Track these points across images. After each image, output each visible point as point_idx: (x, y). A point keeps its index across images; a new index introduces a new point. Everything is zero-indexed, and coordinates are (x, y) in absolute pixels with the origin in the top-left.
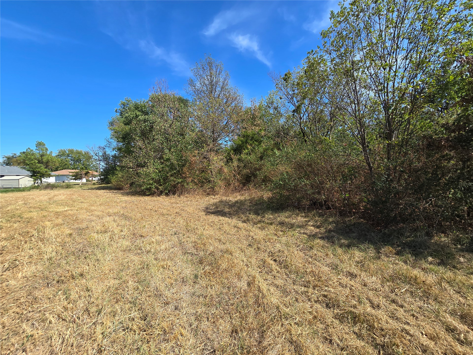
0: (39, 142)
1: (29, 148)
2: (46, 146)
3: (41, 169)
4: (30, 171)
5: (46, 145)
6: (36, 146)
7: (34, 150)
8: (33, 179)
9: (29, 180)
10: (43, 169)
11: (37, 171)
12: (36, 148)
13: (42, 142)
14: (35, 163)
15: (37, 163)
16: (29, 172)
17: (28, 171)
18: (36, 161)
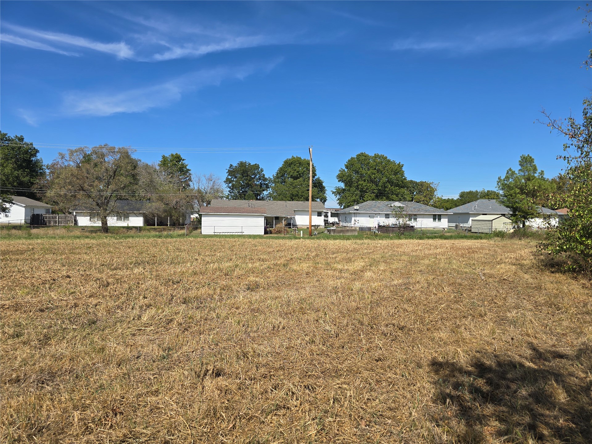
0: (524, 158)
1: (510, 169)
2: (536, 163)
3: (523, 205)
4: (509, 207)
5: (535, 161)
6: (520, 165)
7: (517, 172)
8: (511, 221)
9: (505, 221)
10: (526, 202)
11: (517, 207)
12: (520, 168)
13: (530, 155)
14: (515, 193)
15: (518, 193)
16: (509, 209)
17: (507, 207)
18: (517, 189)
